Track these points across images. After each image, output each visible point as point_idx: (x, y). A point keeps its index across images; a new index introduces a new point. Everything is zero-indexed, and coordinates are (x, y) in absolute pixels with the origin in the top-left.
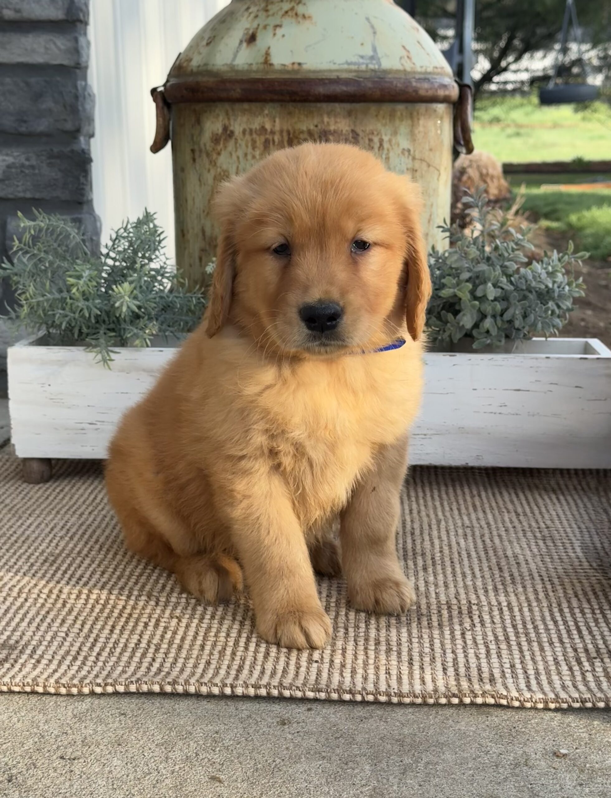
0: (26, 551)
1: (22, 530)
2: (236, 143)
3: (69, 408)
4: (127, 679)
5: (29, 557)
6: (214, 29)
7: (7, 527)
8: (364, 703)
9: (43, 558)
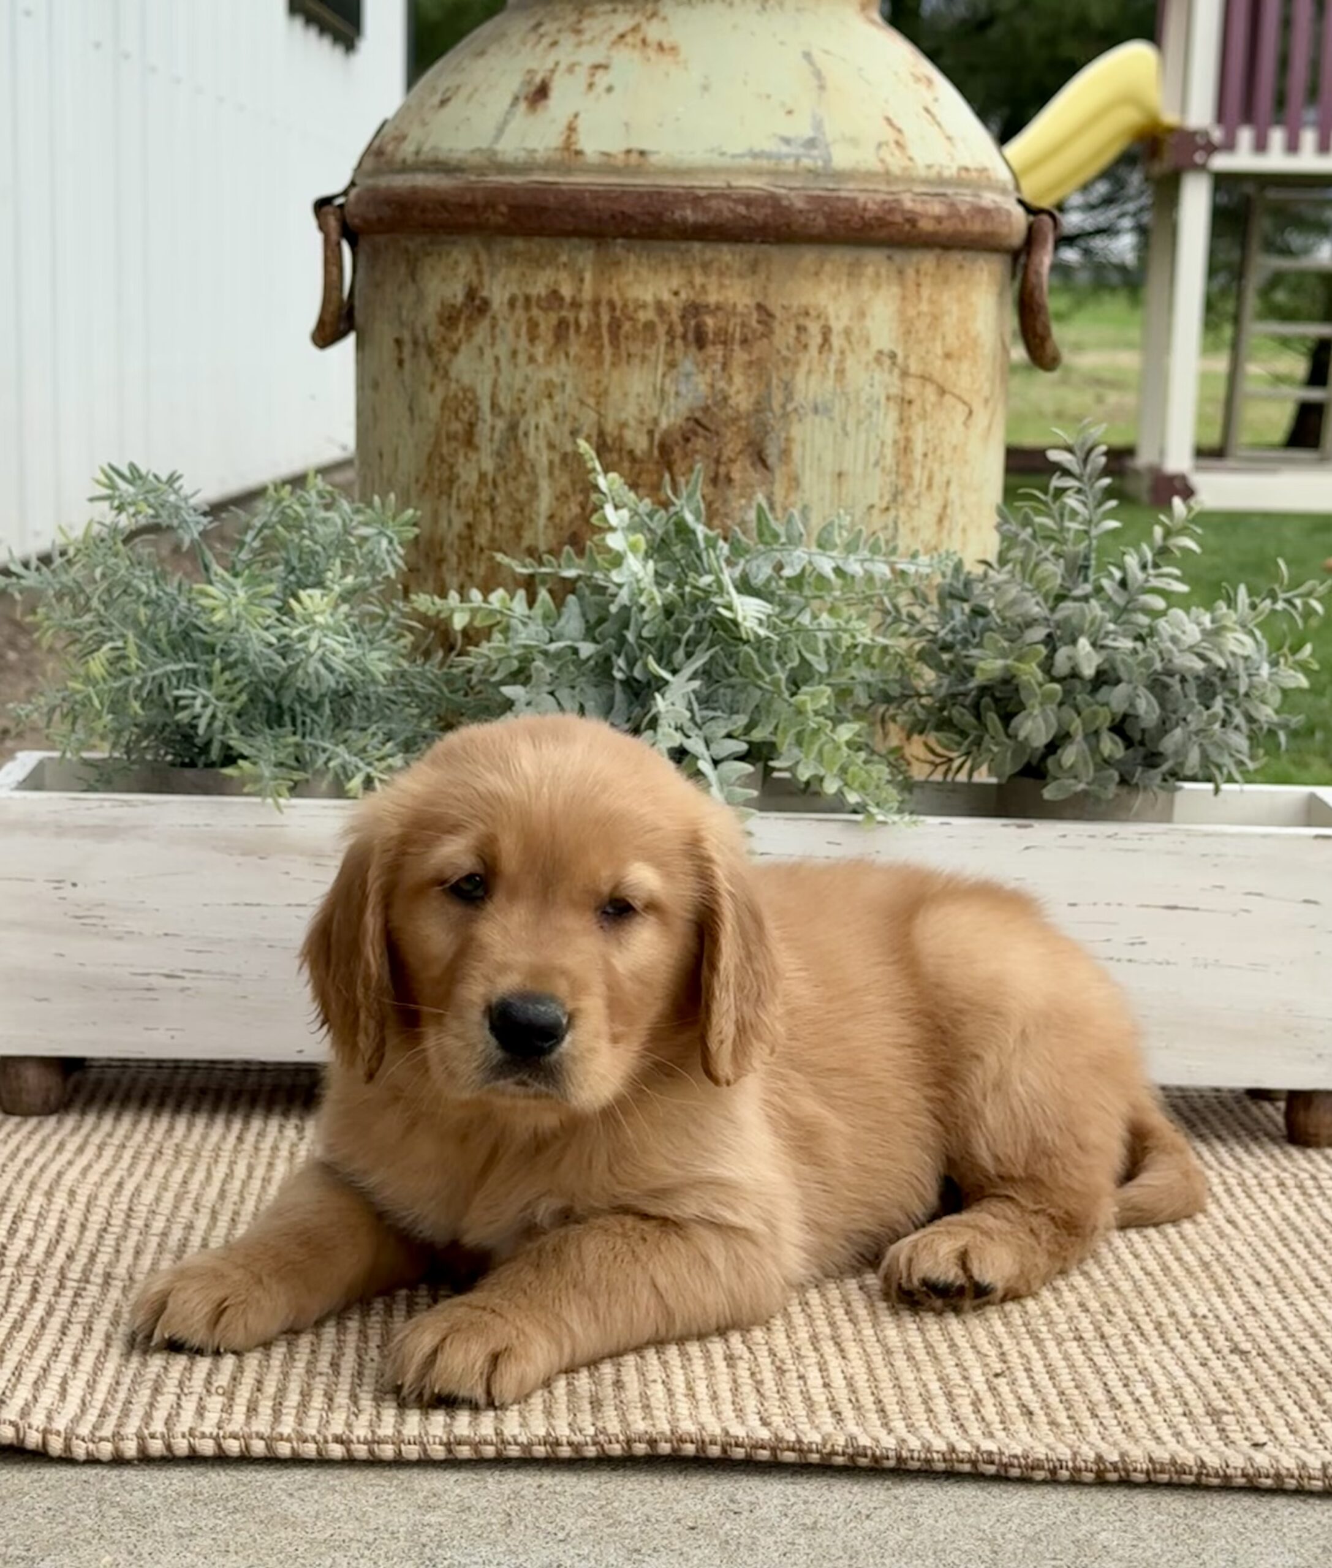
2: (493, 327)
6: (459, 70)
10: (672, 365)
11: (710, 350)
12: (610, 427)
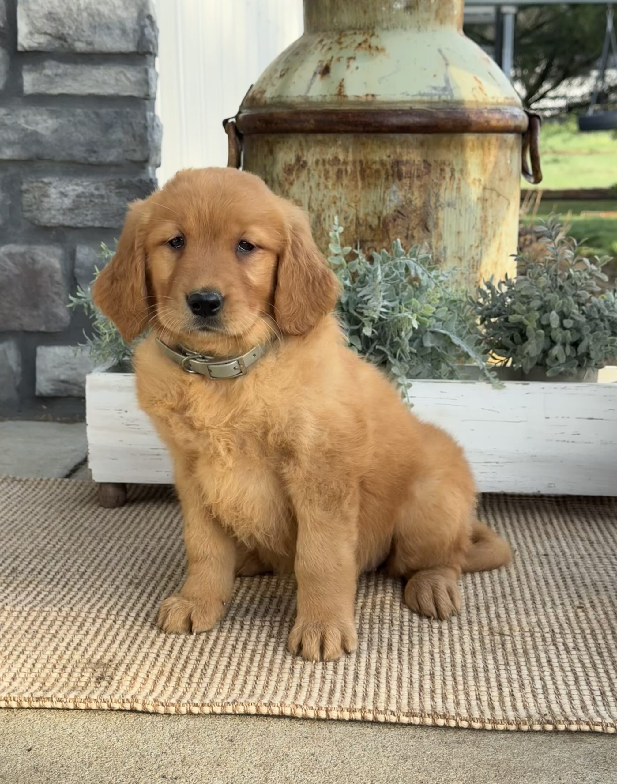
0: (111, 574)
1: (104, 553)
2: (309, 173)
3: (145, 434)
4: (223, 700)
5: (114, 580)
6: (287, 61)
7: (89, 550)
8: (458, 728)
9: (128, 580)
10: (387, 188)
11: (404, 181)
12: (361, 215)
